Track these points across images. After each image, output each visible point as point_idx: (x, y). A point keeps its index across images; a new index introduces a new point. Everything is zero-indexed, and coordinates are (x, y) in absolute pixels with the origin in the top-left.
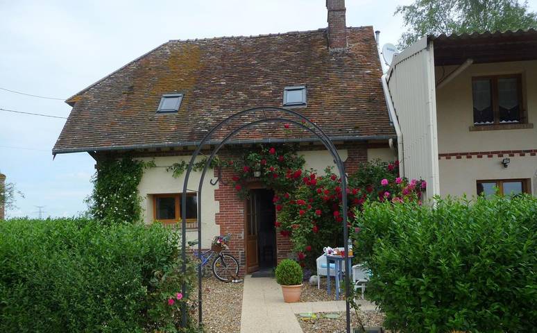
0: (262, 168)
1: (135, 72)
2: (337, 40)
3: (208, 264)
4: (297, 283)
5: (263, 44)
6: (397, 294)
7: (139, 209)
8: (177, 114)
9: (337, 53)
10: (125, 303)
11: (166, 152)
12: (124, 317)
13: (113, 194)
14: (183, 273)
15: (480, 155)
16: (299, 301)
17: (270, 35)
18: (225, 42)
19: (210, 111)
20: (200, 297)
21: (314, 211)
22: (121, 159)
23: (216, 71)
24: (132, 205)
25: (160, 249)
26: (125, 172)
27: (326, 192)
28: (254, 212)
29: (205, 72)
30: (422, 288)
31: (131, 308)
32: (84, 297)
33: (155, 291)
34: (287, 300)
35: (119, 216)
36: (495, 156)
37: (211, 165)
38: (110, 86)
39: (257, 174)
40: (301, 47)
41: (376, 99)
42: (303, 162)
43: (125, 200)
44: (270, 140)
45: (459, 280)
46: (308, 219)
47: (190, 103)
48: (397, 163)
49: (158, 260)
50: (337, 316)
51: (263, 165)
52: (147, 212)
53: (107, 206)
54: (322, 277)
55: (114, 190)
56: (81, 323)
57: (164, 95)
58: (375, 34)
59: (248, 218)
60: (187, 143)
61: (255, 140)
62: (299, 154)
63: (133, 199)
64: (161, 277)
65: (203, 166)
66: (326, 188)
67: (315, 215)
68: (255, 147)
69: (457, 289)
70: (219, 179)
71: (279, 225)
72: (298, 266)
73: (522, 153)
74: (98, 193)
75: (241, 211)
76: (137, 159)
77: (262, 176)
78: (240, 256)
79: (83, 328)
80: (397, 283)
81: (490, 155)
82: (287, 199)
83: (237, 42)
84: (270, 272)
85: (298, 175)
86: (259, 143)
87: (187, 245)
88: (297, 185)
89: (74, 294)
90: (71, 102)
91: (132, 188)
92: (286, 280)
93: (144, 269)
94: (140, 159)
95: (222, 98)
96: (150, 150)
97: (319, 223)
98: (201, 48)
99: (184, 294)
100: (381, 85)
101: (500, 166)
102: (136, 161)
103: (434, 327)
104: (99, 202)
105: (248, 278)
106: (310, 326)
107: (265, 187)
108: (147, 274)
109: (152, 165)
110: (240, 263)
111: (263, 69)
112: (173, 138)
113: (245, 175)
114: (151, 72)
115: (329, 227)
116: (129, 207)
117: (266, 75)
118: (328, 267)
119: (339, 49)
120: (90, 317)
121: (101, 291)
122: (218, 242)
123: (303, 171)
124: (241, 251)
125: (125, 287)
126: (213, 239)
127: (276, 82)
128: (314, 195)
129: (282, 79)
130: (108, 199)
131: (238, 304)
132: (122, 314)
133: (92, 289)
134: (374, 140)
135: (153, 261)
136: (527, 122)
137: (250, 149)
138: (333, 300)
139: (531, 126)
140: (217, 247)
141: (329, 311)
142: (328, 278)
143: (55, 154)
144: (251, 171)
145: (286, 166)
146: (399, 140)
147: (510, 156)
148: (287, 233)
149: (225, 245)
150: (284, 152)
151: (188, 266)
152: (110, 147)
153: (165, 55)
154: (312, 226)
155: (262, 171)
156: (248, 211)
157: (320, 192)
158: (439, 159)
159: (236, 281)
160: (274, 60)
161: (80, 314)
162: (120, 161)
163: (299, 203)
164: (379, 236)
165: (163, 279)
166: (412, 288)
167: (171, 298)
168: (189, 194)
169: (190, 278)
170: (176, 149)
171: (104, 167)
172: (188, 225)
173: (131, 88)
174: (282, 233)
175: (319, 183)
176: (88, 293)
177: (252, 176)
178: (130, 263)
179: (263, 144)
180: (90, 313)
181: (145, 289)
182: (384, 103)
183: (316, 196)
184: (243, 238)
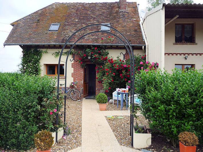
0: (91, 55)
1: (40, 14)
2: (122, 6)
3: (68, 93)
4: (105, 103)
5: (93, 6)
6: (159, 113)
7: (40, 70)
8: (57, 32)
9: (122, 12)
10: (29, 114)
11: (52, 47)
12: (28, 120)
13: (29, 64)
14: (57, 100)
15: (177, 54)
16: (106, 110)
17: (96, 3)
18: (78, 4)
19: (71, 31)
20: (65, 111)
21: (112, 73)
22: (33, 49)
23: (74, 16)
24: (37, 68)
25: (47, 88)
26: (35, 55)
27: (117, 66)
28: (87, 73)
29: (69, 16)
30: (171, 111)
31: (32, 116)
32: (8, 111)
33: (44, 108)
34: (101, 110)
35: (32, 72)
36: (182, 55)
37: (71, 53)
38: (29, 19)
39: (89, 58)
40: (108, 8)
41: (138, 30)
42: (108, 54)
43: (34, 66)
44: (95, 44)
45: (188, 108)
46: (110, 76)
47: (63, 28)
48: (145, 56)
49: (46, 93)
50: (122, 118)
51: (92, 54)
52: (43, 71)
53: (26, 68)
54: (115, 100)
55: (30, 62)
56: (7, 123)
57: (52, 24)
58: (137, 5)
59: (85, 75)
60: (61, 44)
61: (89, 44)
62: (107, 50)
63: (38, 66)
64: (47, 101)
65: (67, 54)
66: (117, 65)
67: (113, 75)
68: (89, 47)
69: (186, 112)
70: (74, 59)
71: (97, 78)
72: (106, 96)
73: (192, 54)
74: (23, 63)
75: (82, 72)
76: (40, 49)
77: (91, 58)
78: (81, 91)
79: (7, 125)
80: (159, 108)
81: (180, 54)
82: (101, 68)
83: (83, 5)
84: (93, 97)
85: (106, 59)
86: (90, 45)
87: (60, 86)
88: (105, 63)
89: (3, 109)
90: (13, 25)
91: (37, 61)
92: (101, 101)
93: (39, 97)
94: (41, 49)
95: (76, 26)
96: (45, 46)
97: (114, 78)
98: (68, 6)
99: (57, 109)
100: (139, 25)
101: (184, 59)
102: (40, 50)
103: (175, 129)
104: (24, 66)
105: (84, 99)
106: (111, 122)
107: (92, 63)
108: (40, 100)
109: (46, 52)
110: (81, 93)
111: (93, 16)
112: (55, 41)
113: (84, 58)
114: (47, 14)
115: (118, 80)
116: (36, 69)
117: (94, 18)
118: (118, 96)
119: (123, 10)
120: (11, 120)
121: (17, 108)
122: (73, 85)
123: (108, 57)
124: (82, 88)
125: (29, 106)
126: (70, 83)
127: (98, 21)
128: (112, 67)
129: (100, 20)
130: (27, 65)
131: (80, 111)
132: (27, 119)
133: (13, 107)
134: (137, 46)
135: (43, 93)
136: (195, 42)
137: (87, 47)
138: (120, 110)
139: (197, 44)
140: (72, 87)
141: (119, 115)
142: (118, 101)
143: (5, 45)
144: (87, 56)
145: (101, 55)
146: (147, 47)
147: (188, 55)
148: (101, 82)
149: (75, 86)
150: (101, 49)
151: (60, 96)
152: (28, 44)
153: (53, 8)
154: (111, 79)
155: (91, 56)
156: (85, 72)
157: (115, 66)
158: (165, 55)
159: (79, 100)
160: (98, 13)
161: (6, 119)
162: (32, 50)
163: (106, 70)
164: (148, 85)
165: (48, 102)
166: (165, 110)
167: (51, 111)
168: (61, 65)
169: (60, 102)
170: (56, 46)
171: (26, 52)
172: (60, 77)
173: (39, 20)
174: (98, 82)
175: (114, 62)
176: (10, 108)
177: (87, 58)
178: (32, 95)
179: (92, 45)
180: (11, 118)
181: (39, 107)
182: (141, 32)
183: (113, 68)
184: (82, 83)
